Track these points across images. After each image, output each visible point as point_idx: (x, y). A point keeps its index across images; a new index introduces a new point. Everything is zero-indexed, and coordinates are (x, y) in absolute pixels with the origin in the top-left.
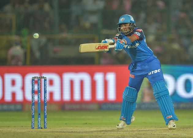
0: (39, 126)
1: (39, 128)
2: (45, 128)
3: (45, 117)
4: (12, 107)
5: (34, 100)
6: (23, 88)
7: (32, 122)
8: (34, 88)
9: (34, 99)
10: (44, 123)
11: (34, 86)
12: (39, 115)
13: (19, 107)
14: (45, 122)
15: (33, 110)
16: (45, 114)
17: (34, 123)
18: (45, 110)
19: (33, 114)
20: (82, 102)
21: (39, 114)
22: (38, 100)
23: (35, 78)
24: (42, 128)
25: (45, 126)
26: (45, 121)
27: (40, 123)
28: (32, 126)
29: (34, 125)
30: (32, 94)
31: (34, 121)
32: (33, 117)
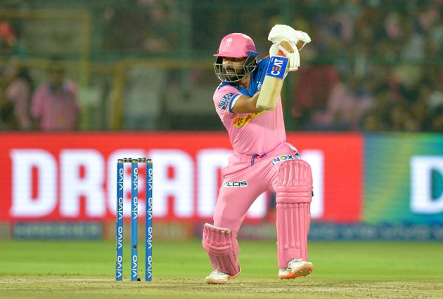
0: (133, 274)
1: (133, 279)
2: (147, 279)
3: (148, 253)
4: (78, 229)
5: (122, 214)
6: (105, 186)
7: (118, 266)
8: (122, 184)
9: (122, 210)
10: (147, 268)
11: (122, 181)
12: (135, 249)
13: (94, 229)
14: (147, 266)
15: (119, 236)
16: (147, 245)
17: (121, 268)
18: (147, 237)
19: (119, 245)
21: (135, 247)
22: (132, 213)
23: (126, 161)
24: (139, 280)
25: (147, 274)
26: (147, 262)
27: (136, 268)
28: (117, 274)
29: (121, 272)
30: (118, 199)
31: (121, 263)
32: (120, 252)
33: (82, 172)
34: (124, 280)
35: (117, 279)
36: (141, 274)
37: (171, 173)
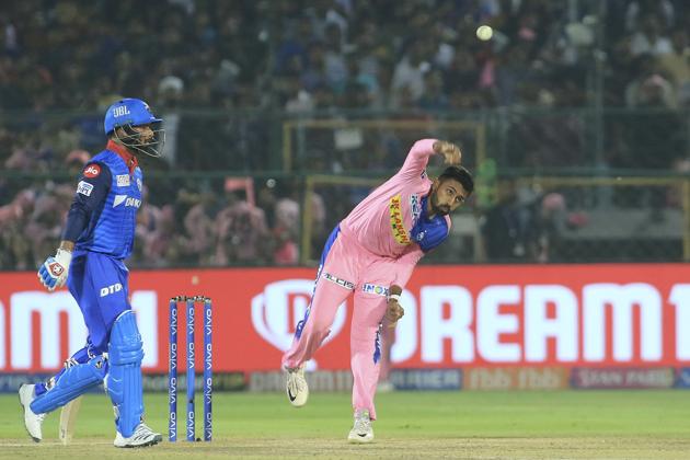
0: (189, 434)
1: (189, 440)
2: (207, 439)
7: (171, 424)
12: (191, 405)
14: (207, 423)
19: (172, 400)
20: (637, 364)
21: (191, 401)
24: (199, 440)
25: (207, 434)
27: (193, 426)
28: (171, 434)
29: (175, 431)
31: (175, 421)
32: (174, 408)
33: (447, 311)
34: (179, 440)
35: (171, 440)
36: (200, 433)
37: (551, 311)
